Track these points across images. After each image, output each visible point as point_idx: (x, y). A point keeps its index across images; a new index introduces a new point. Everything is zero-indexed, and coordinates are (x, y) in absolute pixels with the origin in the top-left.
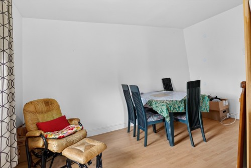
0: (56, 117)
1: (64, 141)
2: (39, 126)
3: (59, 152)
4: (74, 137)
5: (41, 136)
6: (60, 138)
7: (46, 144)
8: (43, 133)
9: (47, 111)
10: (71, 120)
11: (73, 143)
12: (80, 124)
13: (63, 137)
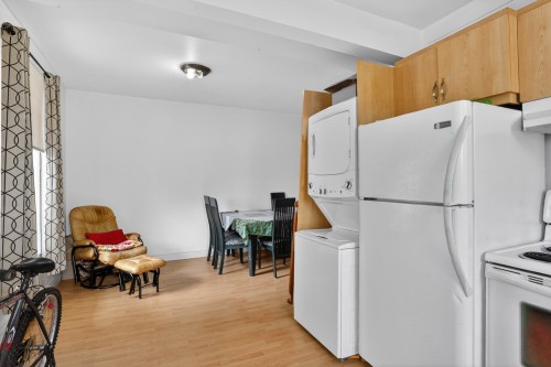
0: (110, 229)
1: (118, 254)
2: (88, 236)
3: (111, 264)
4: (130, 252)
5: (91, 246)
6: (113, 251)
7: (97, 255)
8: (94, 243)
9: (98, 222)
10: (129, 235)
11: (129, 257)
12: (139, 239)
13: (117, 250)
